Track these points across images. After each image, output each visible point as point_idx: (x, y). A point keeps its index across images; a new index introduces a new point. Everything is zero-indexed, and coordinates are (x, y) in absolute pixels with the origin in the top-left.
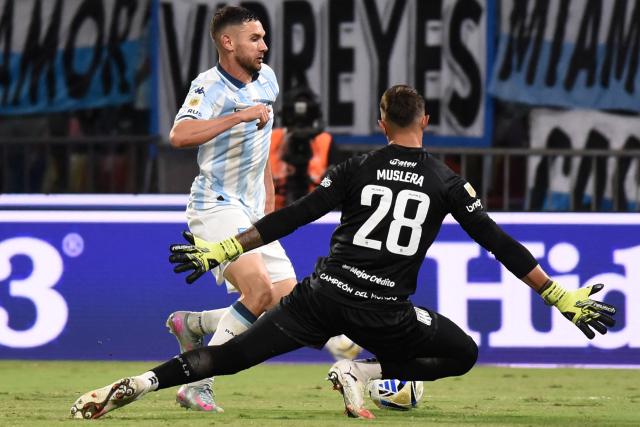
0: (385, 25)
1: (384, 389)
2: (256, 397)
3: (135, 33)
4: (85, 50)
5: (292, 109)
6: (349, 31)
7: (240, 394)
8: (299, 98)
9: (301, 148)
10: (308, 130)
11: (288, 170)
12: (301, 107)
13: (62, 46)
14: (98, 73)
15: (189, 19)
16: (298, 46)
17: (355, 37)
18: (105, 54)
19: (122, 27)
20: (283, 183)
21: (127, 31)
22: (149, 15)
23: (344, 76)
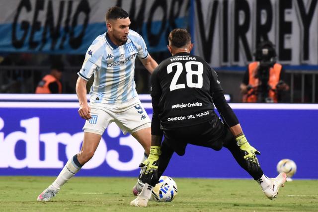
0: (307, 10)
1: (166, 186)
2: (242, 196)
3: (182, 14)
4: (157, 22)
5: (261, 52)
6: (289, 13)
7: (234, 195)
8: (264, 47)
9: (264, 71)
10: (268, 63)
11: (259, 82)
12: (265, 51)
13: (146, 20)
14: (164, 34)
15: (209, 7)
16: (264, 21)
17: (292, 16)
18: (167, 25)
19: (176, 11)
20: (256, 89)
21: (178, 13)
22: (189, 5)
23: (287, 36)
